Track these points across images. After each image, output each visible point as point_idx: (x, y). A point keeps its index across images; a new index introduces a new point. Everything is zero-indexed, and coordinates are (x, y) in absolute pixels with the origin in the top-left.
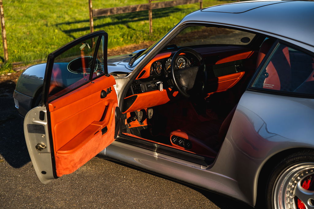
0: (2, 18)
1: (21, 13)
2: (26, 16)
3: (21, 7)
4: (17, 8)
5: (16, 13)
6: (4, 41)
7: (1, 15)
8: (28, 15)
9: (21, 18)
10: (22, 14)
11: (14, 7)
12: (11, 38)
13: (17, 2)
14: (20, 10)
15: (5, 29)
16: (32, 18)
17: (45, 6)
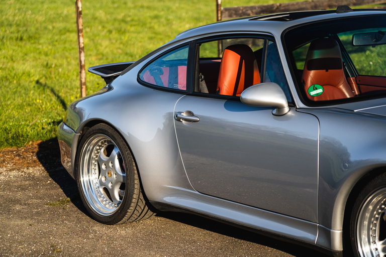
0: (80, 53)
1: (120, 48)
2: (126, 54)
3: (121, 39)
4: (114, 41)
5: (111, 49)
6: (81, 88)
7: (80, 48)
8: (128, 51)
9: (118, 56)
10: (120, 51)
11: (110, 40)
12: (98, 86)
13: (116, 33)
14: (117, 45)
15: (85, 70)
16: (135, 56)
17: (159, 36)
